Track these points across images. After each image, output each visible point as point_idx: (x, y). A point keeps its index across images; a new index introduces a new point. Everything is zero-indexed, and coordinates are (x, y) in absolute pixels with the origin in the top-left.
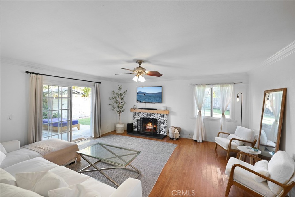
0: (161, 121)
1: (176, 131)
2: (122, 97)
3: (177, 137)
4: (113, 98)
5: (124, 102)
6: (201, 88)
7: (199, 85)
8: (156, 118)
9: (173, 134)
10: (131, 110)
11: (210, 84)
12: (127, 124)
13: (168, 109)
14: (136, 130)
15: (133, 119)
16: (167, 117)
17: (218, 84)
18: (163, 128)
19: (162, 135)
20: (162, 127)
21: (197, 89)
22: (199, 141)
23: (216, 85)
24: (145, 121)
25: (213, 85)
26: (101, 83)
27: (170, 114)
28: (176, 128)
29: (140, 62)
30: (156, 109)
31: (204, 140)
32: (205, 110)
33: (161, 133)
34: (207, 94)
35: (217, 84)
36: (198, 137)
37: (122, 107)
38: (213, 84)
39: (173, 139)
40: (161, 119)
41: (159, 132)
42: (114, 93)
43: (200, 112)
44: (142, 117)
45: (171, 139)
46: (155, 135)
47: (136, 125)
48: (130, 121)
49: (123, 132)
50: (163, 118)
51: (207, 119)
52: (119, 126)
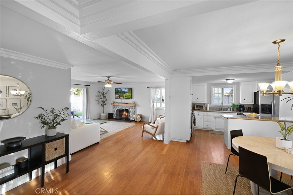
0: (131, 111)
1: (139, 116)
2: (105, 95)
3: (139, 121)
4: (99, 96)
5: (106, 99)
6: (154, 90)
7: (153, 87)
8: (128, 109)
9: (136, 118)
10: (111, 104)
12: (109, 114)
13: (135, 103)
14: (115, 117)
15: (113, 110)
16: (134, 108)
18: (132, 115)
19: (131, 120)
20: (131, 114)
21: (152, 89)
24: (121, 111)
25: (162, 88)
26: (89, 86)
27: (136, 106)
28: (138, 115)
29: (109, 77)
30: (128, 103)
32: (157, 103)
33: (131, 119)
34: (158, 93)
36: (151, 120)
37: (105, 102)
39: (137, 122)
40: (131, 110)
41: (130, 118)
42: (99, 92)
43: (153, 104)
44: (119, 108)
45: (136, 121)
46: (127, 120)
47: (115, 114)
48: (111, 111)
49: (106, 119)
50: (132, 109)
51: (158, 109)
52: (103, 115)
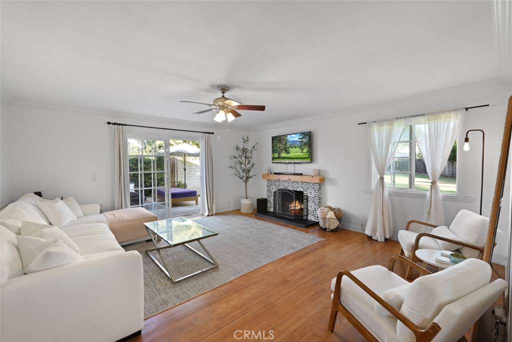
0: (309, 195)
1: (331, 215)
2: (249, 155)
3: (333, 227)
4: (235, 157)
5: (251, 163)
6: (385, 128)
7: (380, 122)
8: (302, 190)
9: (324, 219)
10: (264, 176)
11: (404, 118)
12: (257, 199)
13: (322, 174)
14: (272, 210)
15: (268, 191)
16: (320, 189)
17: (424, 115)
18: (313, 209)
19: (311, 221)
20: (311, 206)
21: (375, 129)
22: (376, 239)
23: (420, 118)
24: (286, 196)
25: (412, 119)
26: (213, 133)
27: (325, 183)
28: (331, 209)
29: (224, 89)
30: (301, 174)
31: (388, 237)
32: (397, 176)
33: (309, 218)
34: (397, 141)
35: (421, 115)
37: (249, 171)
38: (412, 116)
39: (325, 229)
40: (310, 193)
41: (307, 215)
42: (237, 148)
43: (382, 179)
44: (280, 187)
45: (322, 228)
46: (301, 221)
47: (272, 202)
48: (264, 195)
49: (251, 211)
50: (313, 191)
51: (397, 194)
52: (245, 202)
